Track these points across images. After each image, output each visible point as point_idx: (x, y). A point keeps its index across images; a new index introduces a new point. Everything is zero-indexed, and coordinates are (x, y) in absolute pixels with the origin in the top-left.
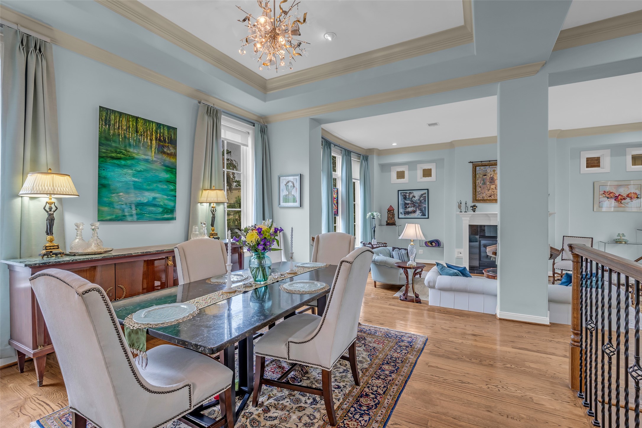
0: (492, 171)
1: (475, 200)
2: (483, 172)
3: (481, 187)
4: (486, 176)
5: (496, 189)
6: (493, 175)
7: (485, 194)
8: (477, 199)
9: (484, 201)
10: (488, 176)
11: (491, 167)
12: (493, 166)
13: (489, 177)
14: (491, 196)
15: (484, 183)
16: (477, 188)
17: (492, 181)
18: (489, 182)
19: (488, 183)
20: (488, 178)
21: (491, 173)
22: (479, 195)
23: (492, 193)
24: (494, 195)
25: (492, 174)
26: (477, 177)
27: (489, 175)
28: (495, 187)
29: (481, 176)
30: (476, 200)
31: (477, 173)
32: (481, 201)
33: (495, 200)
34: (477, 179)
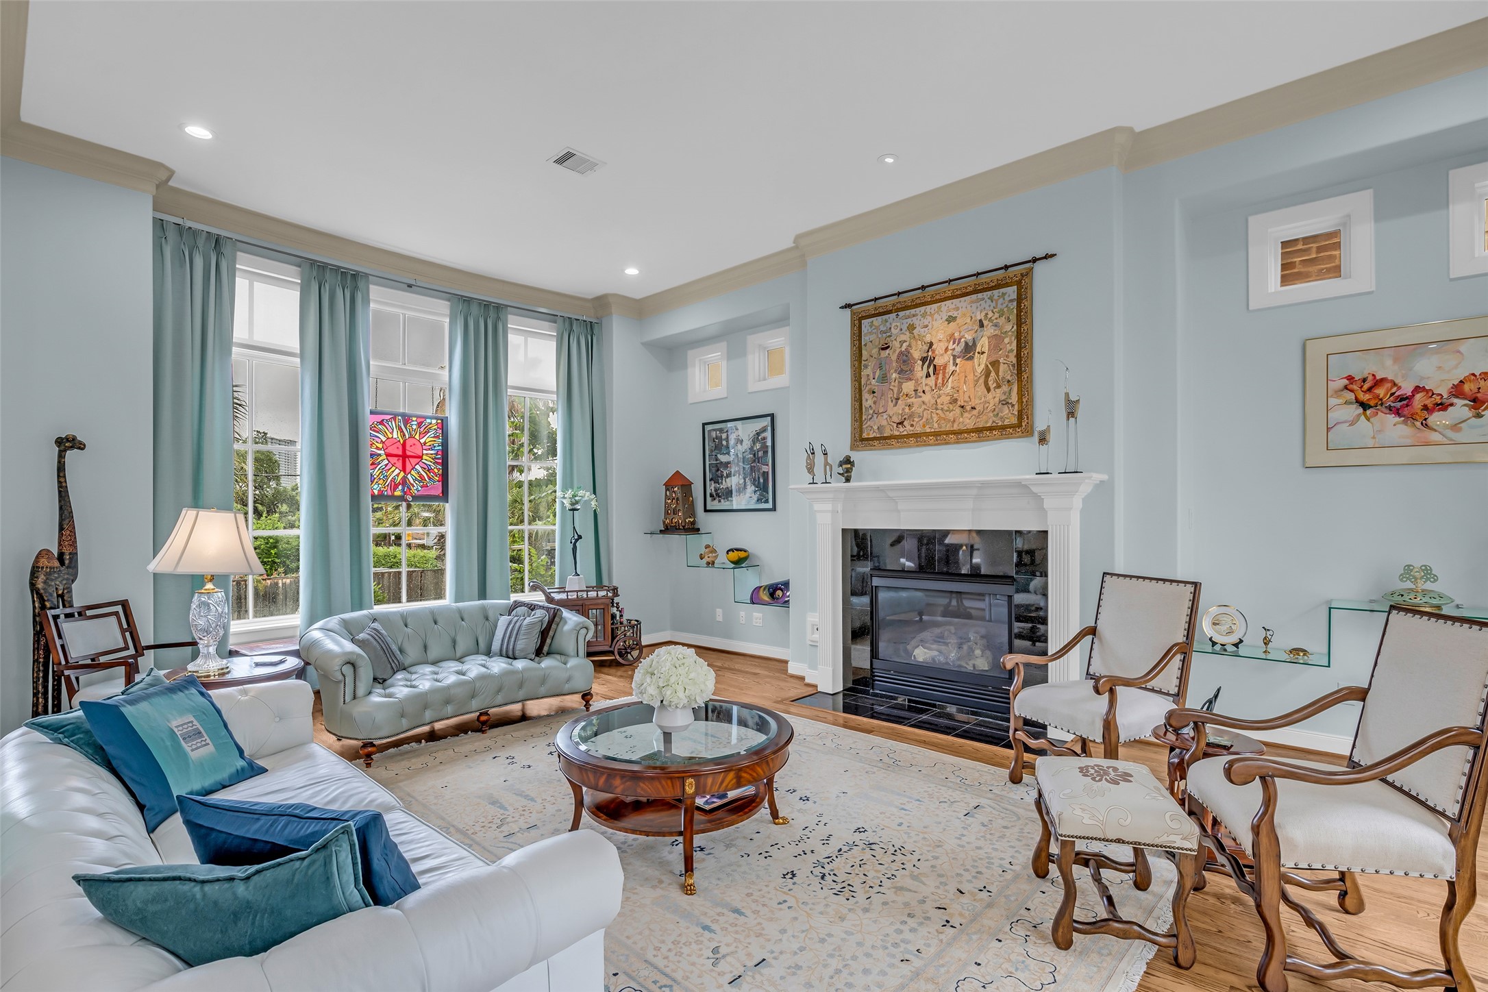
0: (905, 327)
1: (861, 440)
2: (880, 336)
3: (874, 392)
4: (888, 351)
5: (916, 394)
6: (907, 344)
7: (885, 416)
8: (865, 435)
9: (884, 441)
10: (894, 351)
11: (901, 313)
12: (907, 312)
13: (898, 351)
14: (901, 423)
15: (884, 379)
16: (866, 395)
17: (904, 368)
18: (896, 371)
19: (894, 375)
20: (894, 357)
21: (903, 338)
22: (869, 423)
23: (907, 410)
24: (911, 416)
25: (905, 341)
26: (863, 358)
27: (897, 344)
28: (913, 388)
29: (875, 351)
30: (863, 440)
31: (863, 344)
32: (876, 443)
33: (916, 436)
34: (863, 362)
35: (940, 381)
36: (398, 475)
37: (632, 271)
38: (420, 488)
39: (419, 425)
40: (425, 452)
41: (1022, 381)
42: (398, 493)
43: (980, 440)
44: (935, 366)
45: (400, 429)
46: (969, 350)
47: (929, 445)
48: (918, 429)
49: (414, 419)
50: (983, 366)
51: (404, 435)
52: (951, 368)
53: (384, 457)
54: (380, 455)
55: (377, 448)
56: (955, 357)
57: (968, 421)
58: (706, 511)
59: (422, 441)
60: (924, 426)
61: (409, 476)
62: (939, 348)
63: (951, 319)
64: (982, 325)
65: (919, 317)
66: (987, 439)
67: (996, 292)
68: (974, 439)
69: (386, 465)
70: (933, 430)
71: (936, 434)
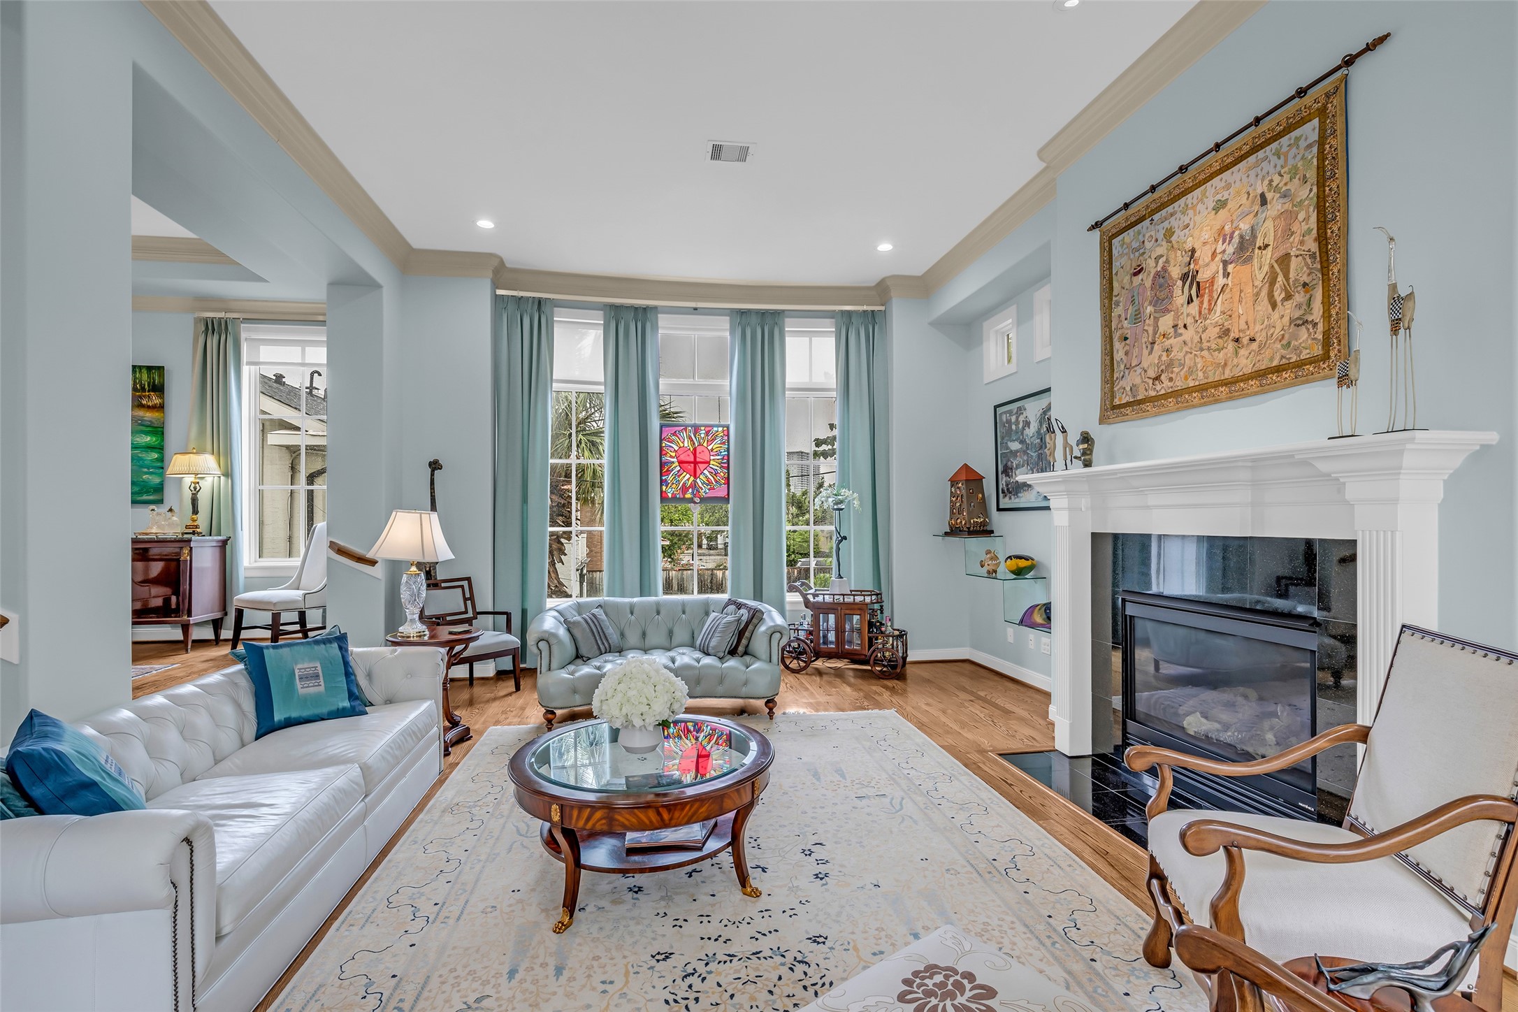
0: (1160, 236)
1: (1113, 409)
2: (1132, 256)
3: (1126, 339)
4: (1140, 276)
5: (1176, 331)
6: (1164, 259)
7: (1139, 370)
8: (1117, 402)
9: (1138, 406)
11: (1156, 217)
12: (1163, 212)
13: (1153, 272)
14: (1157, 378)
15: (1137, 317)
16: (1117, 345)
17: (1162, 295)
18: (1150, 303)
19: (1149, 309)
20: (1148, 283)
21: (1159, 251)
22: (1121, 382)
23: (1165, 357)
24: (1170, 365)
25: (1161, 256)
26: (1114, 293)
27: (1151, 263)
28: (1171, 323)
29: (1127, 280)
30: (1114, 407)
31: (1114, 273)
32: (1129, 410)
33: (1175, 394)
34: (1114, 299)
35: (1206, 305)
36: (688, 480)
37: (885, 247)
38: (707, 491)
39: (707, 433)
40: (712, 458)
41: (1329, 280)
42: (688, 496)
43: (1263, 390)
44: (1198, 284)
45: (690, 438)
46: (1246, 247)
47: (1194, 407)
48: (1179, 384)
49: (703, 428)
50: (1266, 268)
51: (694, 444)
52: (1221, 281)
53: (677, 464)
54: (673, 462)
55: (671, 457)
56: (1225, 263)
57: (1245, 363)
58: (999, 509)
59: (710, 448)
60: (1186, 378)
61: (698, 480)
62: (1203, 255)
63: (1221, 205)
64: (1264, 201)
65: (1178, 215)
66: (1274, 387)
67: (1285, 141)
68: (1255, 389)
69: (678, 471)
70: (1197, 383)
71: (1202, 388)
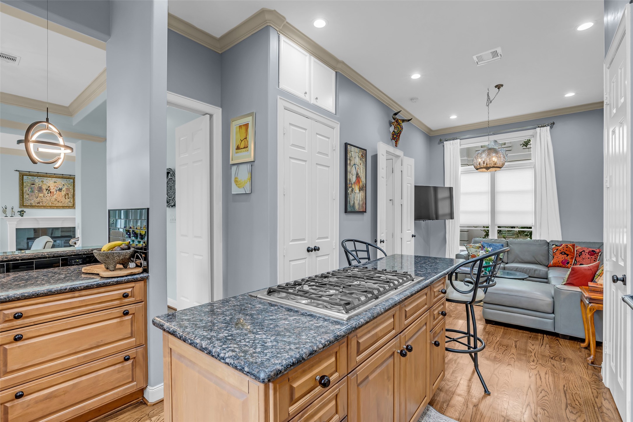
0: (40, 181)
1: (22, 205)
2: (31, 181)
3: (28, 194)
4: (34, 185)
5: (44, 197)
7: (33, 201)
8: (25, 205)
9: (32, 207)
11: (39, 177)
13: (38, 186)
14: (39, 203)
15: (32, 192)
16: (25, 195)
17: (40, 190)
18: (37, 190)
19: (36, 191)
20: (36, 187)
22: (26, 202)
23: (41, 200)
24: (42, 202)
25: (40, 184)
26: (24, 185)
27: (38, 184)
28: (43, 195)
29: (29, 184)
31: (24, 182)
32: (29, 207)
33: (44, 206)
35: (52, 195)
43: (63, 209)
44: (50, 192)
46: (60, 190)
47: (48, 209)
48: (45, 205)
50: (64, 194)
52: (55, 193)
56: (56, 191)
57: (60, 204)
60: (47, 204)
62: (52, 188)
63: (55, 182)
64: (64, 185)
65: (45, 180)
66: (65, 209)
67: (68, 180)
71: (50, 206)
